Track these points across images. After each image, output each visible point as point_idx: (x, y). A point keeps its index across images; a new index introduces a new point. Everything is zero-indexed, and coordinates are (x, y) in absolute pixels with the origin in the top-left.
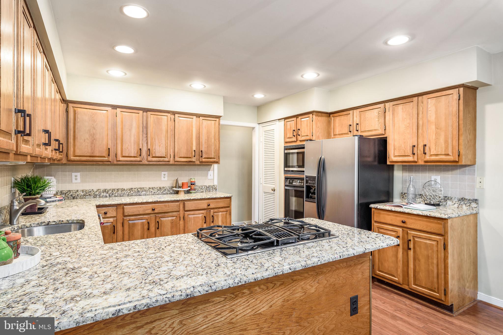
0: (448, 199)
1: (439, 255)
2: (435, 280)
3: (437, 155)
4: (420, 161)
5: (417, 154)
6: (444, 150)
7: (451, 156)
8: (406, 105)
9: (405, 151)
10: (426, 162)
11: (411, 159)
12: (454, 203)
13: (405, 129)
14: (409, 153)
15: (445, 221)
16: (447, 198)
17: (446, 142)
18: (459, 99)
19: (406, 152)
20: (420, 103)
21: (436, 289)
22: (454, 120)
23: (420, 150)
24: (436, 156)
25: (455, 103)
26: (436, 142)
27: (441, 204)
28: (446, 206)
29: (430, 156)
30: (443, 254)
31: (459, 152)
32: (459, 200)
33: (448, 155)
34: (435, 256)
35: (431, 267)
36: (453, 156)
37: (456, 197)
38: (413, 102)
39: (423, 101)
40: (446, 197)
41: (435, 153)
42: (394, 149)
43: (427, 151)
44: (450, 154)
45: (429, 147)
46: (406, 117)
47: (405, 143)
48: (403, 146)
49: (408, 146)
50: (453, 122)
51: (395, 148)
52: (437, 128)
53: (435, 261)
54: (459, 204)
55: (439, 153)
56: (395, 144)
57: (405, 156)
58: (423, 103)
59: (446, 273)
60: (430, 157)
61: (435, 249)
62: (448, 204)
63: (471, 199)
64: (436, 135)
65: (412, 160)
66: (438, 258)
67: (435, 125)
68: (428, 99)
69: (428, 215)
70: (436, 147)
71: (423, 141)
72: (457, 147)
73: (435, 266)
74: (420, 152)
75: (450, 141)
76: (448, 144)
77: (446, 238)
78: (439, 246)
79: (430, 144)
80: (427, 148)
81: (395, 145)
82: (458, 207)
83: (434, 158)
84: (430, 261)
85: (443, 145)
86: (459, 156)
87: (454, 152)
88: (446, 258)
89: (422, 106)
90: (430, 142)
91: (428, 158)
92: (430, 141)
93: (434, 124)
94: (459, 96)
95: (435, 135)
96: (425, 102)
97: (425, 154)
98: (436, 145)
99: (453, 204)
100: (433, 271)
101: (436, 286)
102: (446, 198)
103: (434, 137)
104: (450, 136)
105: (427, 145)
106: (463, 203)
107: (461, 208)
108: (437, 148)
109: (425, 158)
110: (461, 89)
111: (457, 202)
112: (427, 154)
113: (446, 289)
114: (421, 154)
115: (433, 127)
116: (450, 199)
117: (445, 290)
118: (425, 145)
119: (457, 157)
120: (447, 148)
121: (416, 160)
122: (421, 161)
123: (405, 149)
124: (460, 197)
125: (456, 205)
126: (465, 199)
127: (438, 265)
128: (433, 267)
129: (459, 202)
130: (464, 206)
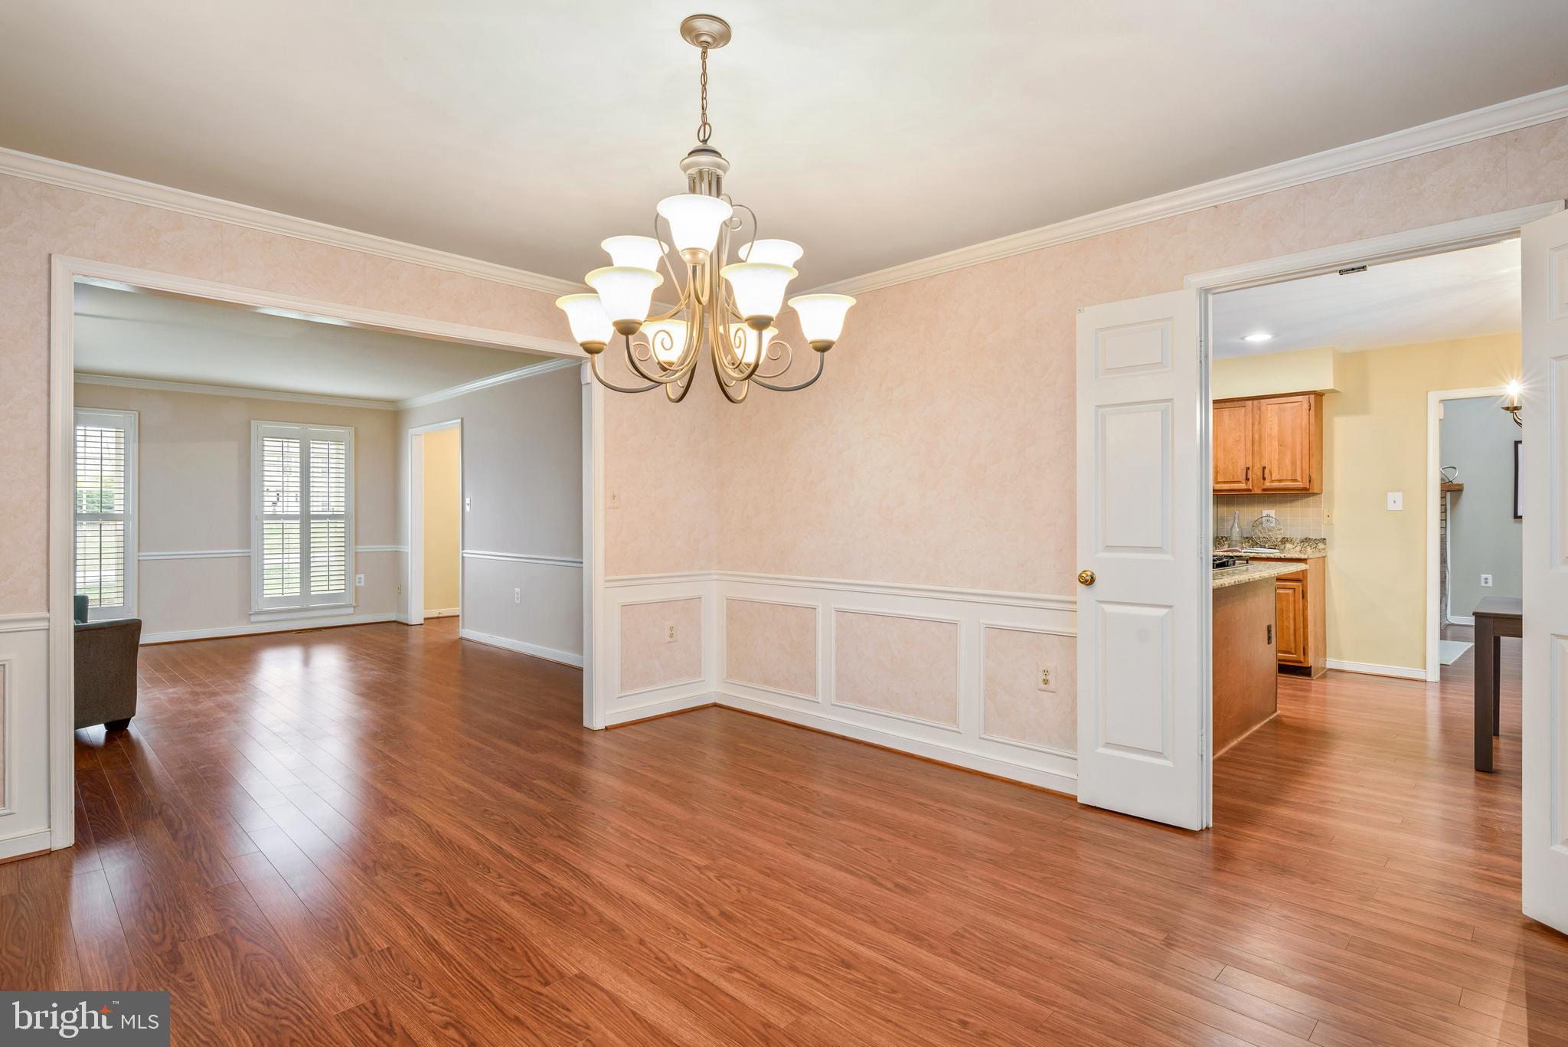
1: (1297, 606)
2: (1292, 638)
3: (1280, 481)
4: (1255, 489)
5: (1252, 481)
6: (1290, 475)
7: (1299, 482)
9: (1233, 476)
10: (1264, 490)
11: (1243, 486)
12: (1295, 545)
14: (1240, 478)
16: (1287, 540)
17: (1293, 463)
18: (1310, 409)
19: (1235, 476)
20: (1255, 409)
21: (1293, 650)
22: (1303, 436)
23: (1256, 475)
25: (1305, 413)
26: (1280, 464)
27: (1276, 547)
29: (1271, 482)
30: (1301, 604)
31: (1310, 477)
32: (1302, 541)
33: (1296, 480)
34: (1291, 607)
35: (1286, 624)
36: (1302, 482)
37: (1299, 539)
38: (1244, 406)
39: (1260, 407)
40: (1285, 539)
41: (1278, 478)
42: (1218, 472)
43: (1267, 475)
44: (1299, 479)
45: (1270, 470)
46: (1234, 428)
47: (1233, 463)
48: (1231, 467)
49: (1239, 469)
50: (1302, 438)
52: (1280, 445)
53: (1291, 615)
54: (1301, 546)
55: (1285, 478)
56: (1219, 465)
57: (1234, 482)
58: (1259, 409)
59: (1305, 627)
60: (1271, 484)
61: (1291, 599)
62: (1287, 549)
63: (1319, 539)
65: (1245, 487)
66: (1295, 610)
67: (1279, 441)
68: (1268, 405)
69: (1282, 557)
70: (1279, 471)
71: (1261, 461)
72: (1309, 471)
73: (1292, 622)
74: (1255, 477)
75: (1298, 463)
76: (1296, 466)
77: (1305, 583)
78: (1296, 596)
79: (1271, 467)
80: (1267, 471)
82: (1300, 551)
83: (1276, 485)
84: (1285, 615)
85: (1290, 469)
86: (1310, 481)
87: (1304, 475)
88: (1305, 608)
89: (1258, 412)
90: (1271, 464)
91: (1268, 484)
92: (1271, 461)
93: (1277, 439)
94: (1310, 406)
95: (1279, 454)
96: (1263, 408)
97: (1264, 479)
98: (1279, 467)
99: (1293, 547)
100: (1288, 628)
101: (1293, 646)
102: (1285, 541)
103: (1277, 457)
104: (1298, 456)
105: (1267, 468)
106: (1306, 544)
108: (1281, 471)
109: (1264, 485)
110: (1312, 397)
112: (1267, 479)
113: (1306, 647)
114: (1258, 479)
115: (1276, 444)
116: (1290, 542)
117: (1304, 648)
118: (1264, 468)
119: (1308, 483)
120: (1294, 471)
121: (1251, 488)
122: (1257, 489)
123: (1233, 473)
124: (1304, 538)
125: (1297, 549)
126: (1310, 539)
127: (1295, 619)
128: (1289, 623)
129: (1303, 543)
130: (1308, 548)
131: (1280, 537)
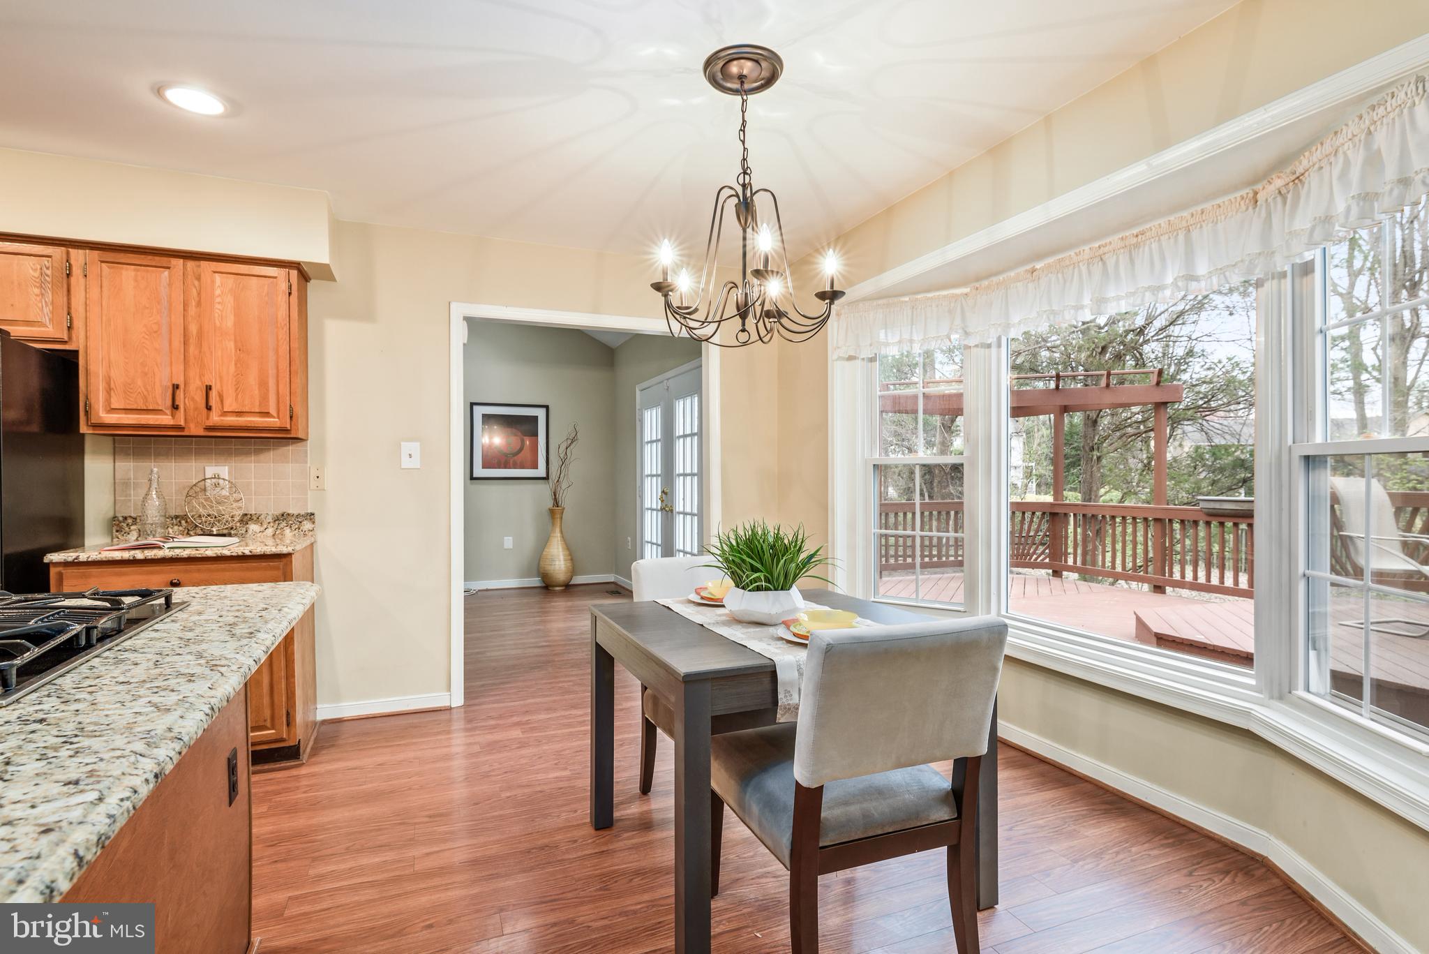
0: (251, 519)
3: (239, 414)
4: (192, 426)
5: (185, 410)
6: (257, 403)
7: (273, 417)
8: (147, 271)
10: (209, 428)
11: (166, 419)
12: (265, 526)
13: (147, 337)
14: (160, 403)
15: (284, 560)
16: (249, 516)
17: (263, 384)
18: (290, 294)
19: (150, 400)
20: (190, 277)
21: (269, 720)
22: (280, 338)
23: (193, 399)
24: (237, 416)
26: (238, 383)
27: (233, 532)
28: (248, 536)
29: (221, 415)
31: (290, 409)
32: (277, 519)
33: (267, 414)
36: (279, 418)
37: (270, 513)
38: (169, 268)
39: (200, 275)
40: (246, 515)
41: (234, 407)
42: (109, 390)
43: (213, 402)
44: (273, 411)
45: (219, 393)
46: (147, 306)
48: (139, 382)
50: (278, 341)
51: (112, 385)
52: (239, 349)
54: (275, 527)
55: (247, 409)
56: (113, 374)
57: (147, 411)
58: (199, 278)
59: (287, 675)
60: (222, 418)
62: (250, 532)
63: (302, 513)
64: (239, 365)
65: (171, 422)
67: (236, 342)
68: (215, 272)
69: (247, 553)
70: (237, 395)
71: (202, 375)
72: (288, 398)
74: (191, 403)
75: (271, 383)
76: (268, 390)
79: (222, 387)
80: (213, 396)
81: (109, 378)
82: (274, 535)
83: (231, 420)
85: (256, 392)
86: (290, 417)
87: (282, 408)
89: (195, 287)
90: (221, 382)
91: (215, 418)
92: (221, 378)
93: (232, 337)
94: (290, 287)
95: (236, 364)
96: (205, 277)
97: (209, 408)
98: (237, 389)
99: (262, 529)
101: (270, 714)
102: (246, 519)
103: (232, 368)
104: (270, 372)
105: (213, 387)
106: (284, 524)
107: (280, 536)
108: (240, 396)
109: (208, 419)
110: (293, 272)
111: (272, 524)
112: (214, 408)
113: (291, 711)
114: (196, 408)
115: (230, 345)
116: (255, 519)
117: (288, 714)
118: (209, 388)
119: (288, 420)
120: (264, 398)
121: (182, 423)
122: (196, 426)
123: (145, 393)
124: (278, 512)
125: (270, 531)
126: (289, 514)
129: (277, 522)
130: (287, 531)
131: (238, 514)
